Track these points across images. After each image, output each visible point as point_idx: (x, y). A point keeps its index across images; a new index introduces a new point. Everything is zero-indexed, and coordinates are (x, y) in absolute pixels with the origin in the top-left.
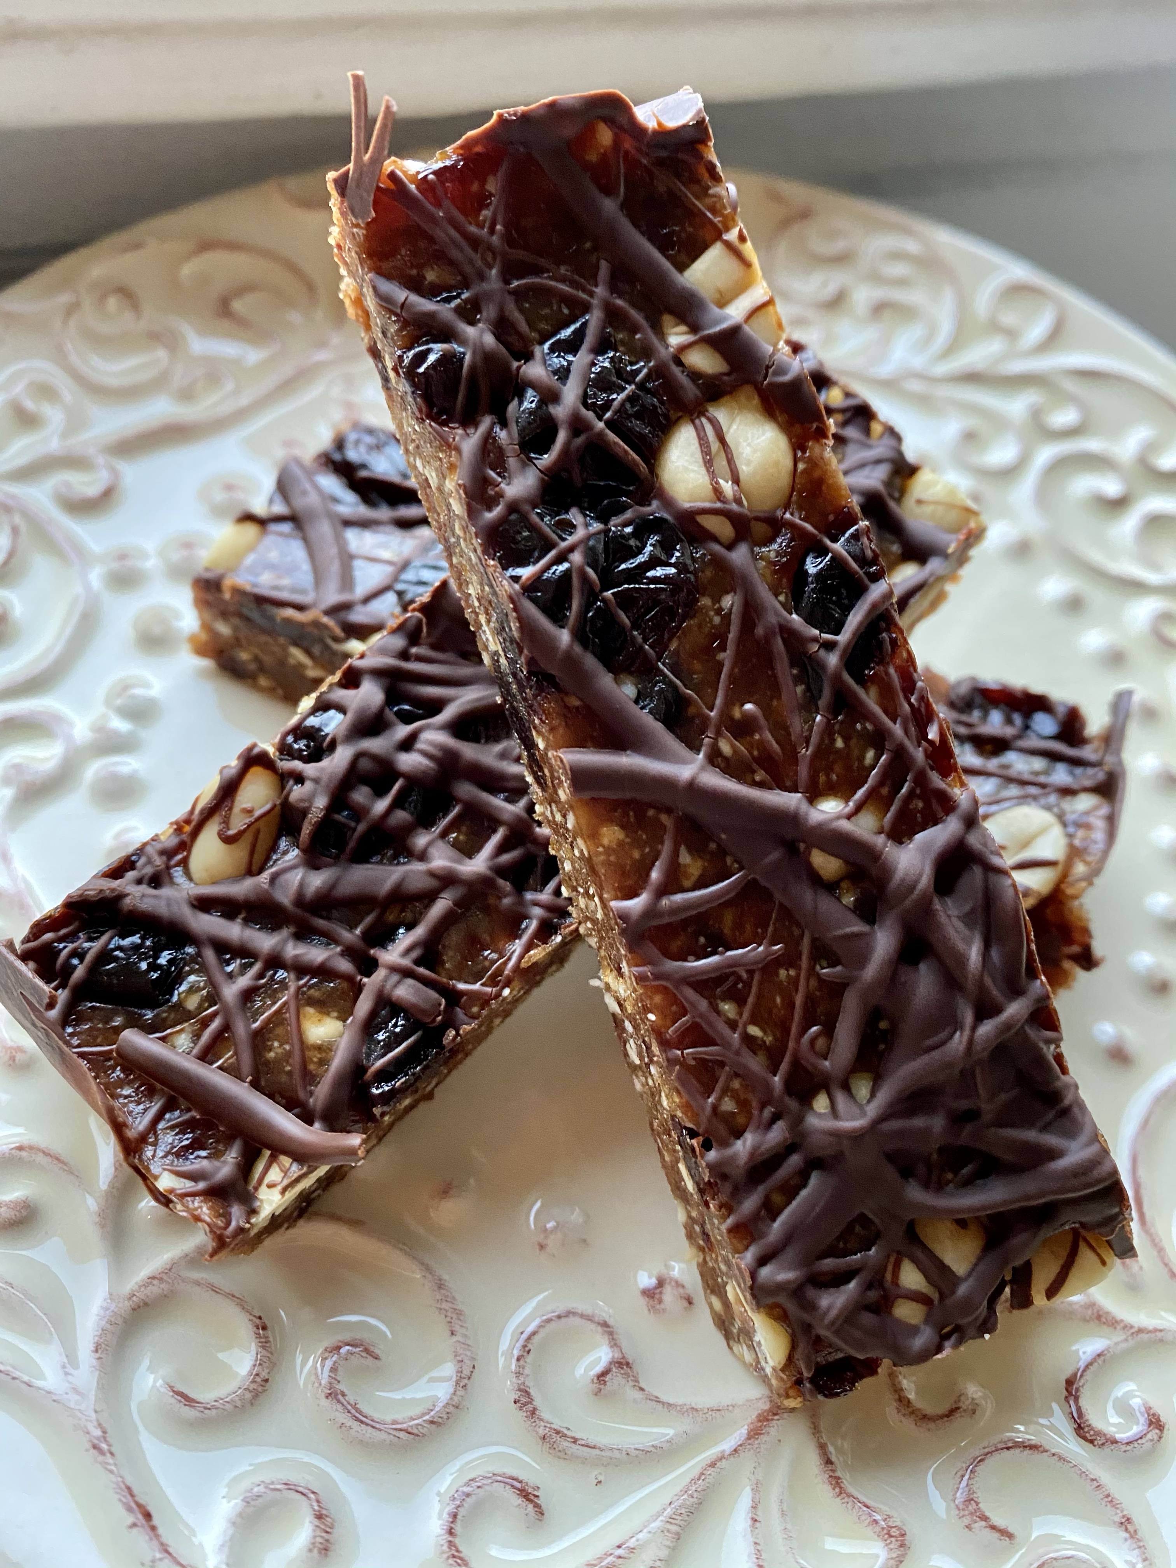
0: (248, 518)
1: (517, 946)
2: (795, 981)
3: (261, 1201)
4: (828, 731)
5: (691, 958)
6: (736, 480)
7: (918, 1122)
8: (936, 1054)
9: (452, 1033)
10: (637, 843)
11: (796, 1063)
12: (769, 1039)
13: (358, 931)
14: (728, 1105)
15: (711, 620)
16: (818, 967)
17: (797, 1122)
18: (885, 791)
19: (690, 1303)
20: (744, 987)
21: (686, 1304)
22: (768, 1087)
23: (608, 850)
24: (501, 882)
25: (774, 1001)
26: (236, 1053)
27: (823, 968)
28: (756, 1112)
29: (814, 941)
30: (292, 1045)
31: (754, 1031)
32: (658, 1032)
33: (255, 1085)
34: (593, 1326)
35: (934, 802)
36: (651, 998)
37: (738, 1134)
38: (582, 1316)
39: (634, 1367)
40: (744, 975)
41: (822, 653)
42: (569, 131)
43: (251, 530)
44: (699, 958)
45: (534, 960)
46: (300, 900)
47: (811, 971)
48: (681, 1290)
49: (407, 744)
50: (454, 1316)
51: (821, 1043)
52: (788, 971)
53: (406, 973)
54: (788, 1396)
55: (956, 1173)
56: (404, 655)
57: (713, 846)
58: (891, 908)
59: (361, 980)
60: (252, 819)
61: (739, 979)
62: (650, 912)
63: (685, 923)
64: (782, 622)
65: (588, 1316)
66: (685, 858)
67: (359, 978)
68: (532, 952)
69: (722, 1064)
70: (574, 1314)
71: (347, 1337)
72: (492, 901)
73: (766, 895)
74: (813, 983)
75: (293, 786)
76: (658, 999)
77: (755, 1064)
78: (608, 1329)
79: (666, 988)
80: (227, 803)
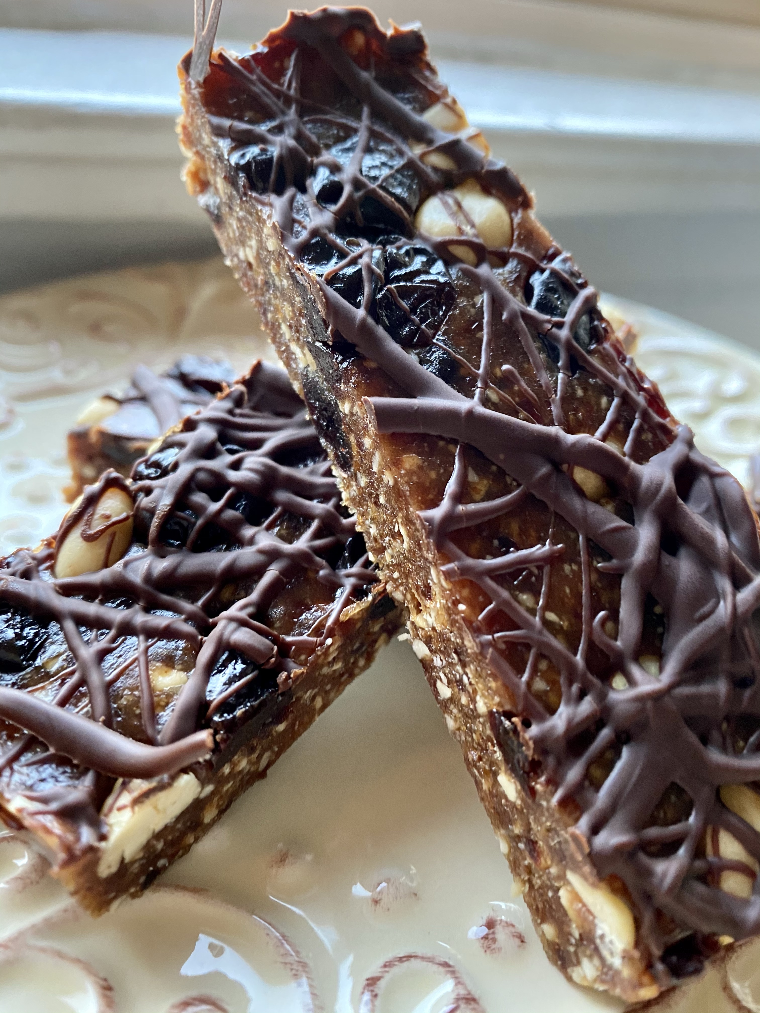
0: (109, 397)
1: (336, 606)
2: (578, 575)
3: (110, 826)
4: (568, 385)
5: (488, 557)
6: (473, 226)
7: (705, 689)
8: (709, 623)
9: (284, 675)
10: (432, 465)
11: (592, 646)
12: (565, 624)
13: (200, 603)
14: (540, 685)
15: (469, 311)
16: (595, 563)
17: (602, 697)
18: (621, 426)
19: (522, 942)
20: (536, 579)
21: (517, 941)
22: (571, 667)
23: (410, 473)
24: (318, 559)
25: (565, 591)
26: (90, 702)
27: (599, 563)
28: (564, 689)
29: (588, 540)
30: (142, 691)
31: (551, 616)
32: (468, 622)
33: (108, 724)
34: (435, 968)
35: (658, 432)
36: (460, 592)
37: (553, 711)
38: (423, 958)
39: (481, 1002)
40: (536, 571)
41: (554, 330)
42: (336, 30)
43: (111, 406)
44: (495, 556)
45: (351, 614)
46: (148, 578)
47: (590, 565)
48: (511, 928)
49: (236, 466)
50: (300, 968)
51: (609, 625)
52: (571, 566)
53: (242, 623)
54: (641, 985)
55: (746, 740)
56: (230, 412)
57: (494, 468)
58: (645, 506)
59: (202, 639)
60: (110, 522)
61: (530, 574)
62: (449, 518)
63: (479, 528)
64: (522, 310)
65: (429, 958)
66: (473, 477)
67: (200, 637)
68: (349, 607)
69: (528, 647)
70: (416, 957)
71: (194, 993)
72: (311, 574)
73: (542, 506)
74: (594, 577)
75: (143, 498)
76: (466, 592)
77: (558, 644)
78: (451, 969)
79: (471, 582)
80: (90, 511)
